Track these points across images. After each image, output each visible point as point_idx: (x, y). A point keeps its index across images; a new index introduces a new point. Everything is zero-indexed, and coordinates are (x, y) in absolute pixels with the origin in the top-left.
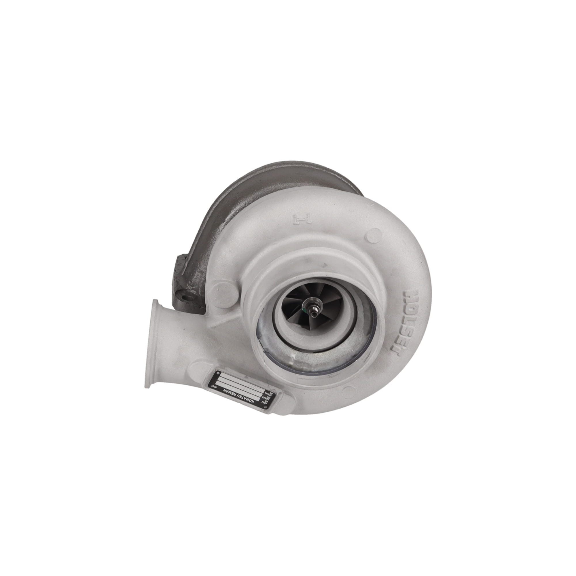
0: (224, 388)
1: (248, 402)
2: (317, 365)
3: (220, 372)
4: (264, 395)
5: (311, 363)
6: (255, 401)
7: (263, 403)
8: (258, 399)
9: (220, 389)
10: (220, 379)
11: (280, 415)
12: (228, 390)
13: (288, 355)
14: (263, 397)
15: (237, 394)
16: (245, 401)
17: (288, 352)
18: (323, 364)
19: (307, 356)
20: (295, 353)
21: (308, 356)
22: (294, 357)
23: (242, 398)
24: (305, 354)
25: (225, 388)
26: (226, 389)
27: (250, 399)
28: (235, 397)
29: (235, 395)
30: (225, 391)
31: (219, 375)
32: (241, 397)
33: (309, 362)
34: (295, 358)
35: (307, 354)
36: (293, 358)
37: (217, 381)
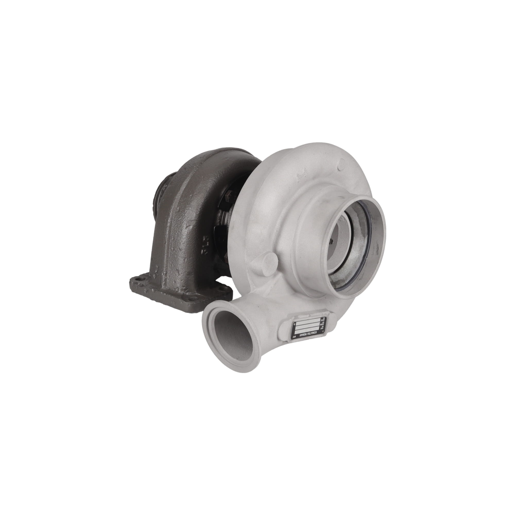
0: (299, 334)
3: (295, 323)
4: (321, 322)
6: (317, 331)
7: (321, 329)
8: (318, 329)
9: (298, 336)
10: (296, 328)
11: (331, 331)
12: (302, 334)
14: (320, 325)
16: (312, 335)
23: (310, 334)
26: (300, 334)
27: (314, 331)
28: (307, 336)
29: (306, 334)
30: (301, 336)
31: (295, 326)
33: (341, 278)
37: (295, 331)
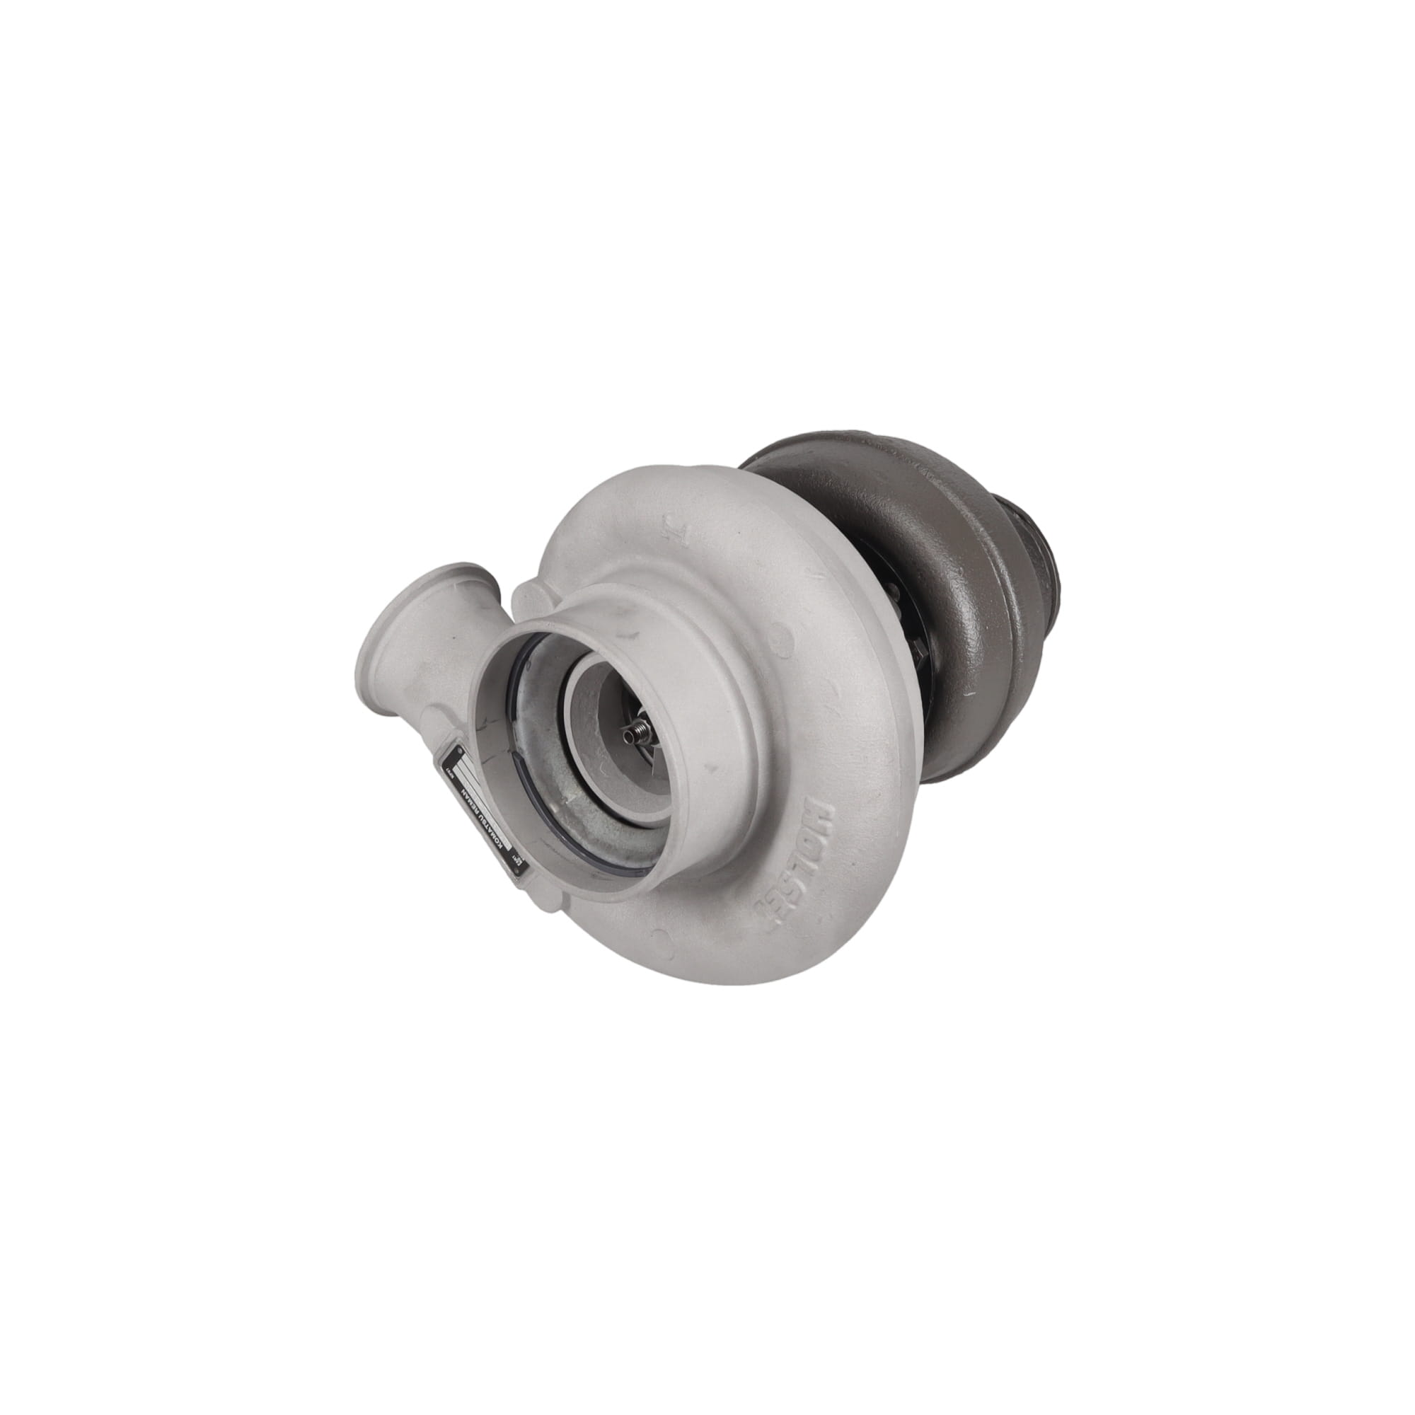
0: (463, 788)
1: (493, 840)
2: (598, 840)
3: (464, 753)
5: (591, 831)
6: (504, 847)
7: (515, 859)
8: (508, 847)
9: (457, 785)
10: (460, 763)
11: (534, 902)
12: (469, 795)
13: (560, 789)
15: (480, 813)
16: (489, 834)
17: (563, 782)
18: (607, 845)
19: (594, 814)
20: (576, 794)
21: (596, 815)
22: (570, 800)
23: (486, 827)
24: (594, 807)
25: (466, 788)
26: (466, 791)
27: (497, 837)
28: (477, 816)
29: (477, 812)
30: (464, 794)
31: (461, 757)
32: (484, 822)
33: (589, 827)
34: (571, 802)
35: (597, 811)
36: (567, 801)
37: (456, 766)
